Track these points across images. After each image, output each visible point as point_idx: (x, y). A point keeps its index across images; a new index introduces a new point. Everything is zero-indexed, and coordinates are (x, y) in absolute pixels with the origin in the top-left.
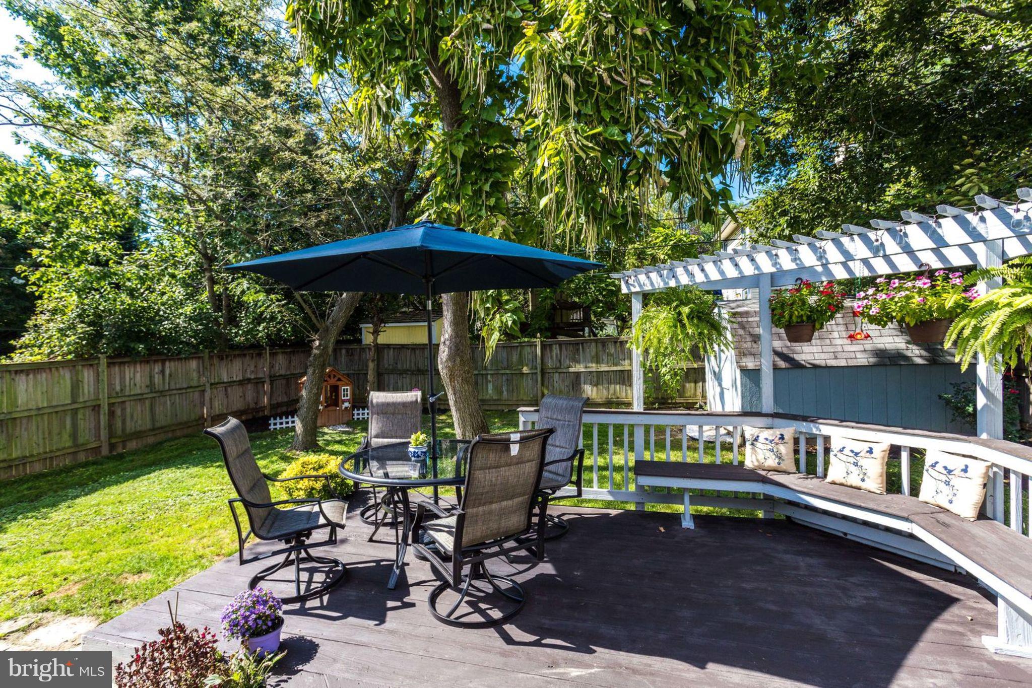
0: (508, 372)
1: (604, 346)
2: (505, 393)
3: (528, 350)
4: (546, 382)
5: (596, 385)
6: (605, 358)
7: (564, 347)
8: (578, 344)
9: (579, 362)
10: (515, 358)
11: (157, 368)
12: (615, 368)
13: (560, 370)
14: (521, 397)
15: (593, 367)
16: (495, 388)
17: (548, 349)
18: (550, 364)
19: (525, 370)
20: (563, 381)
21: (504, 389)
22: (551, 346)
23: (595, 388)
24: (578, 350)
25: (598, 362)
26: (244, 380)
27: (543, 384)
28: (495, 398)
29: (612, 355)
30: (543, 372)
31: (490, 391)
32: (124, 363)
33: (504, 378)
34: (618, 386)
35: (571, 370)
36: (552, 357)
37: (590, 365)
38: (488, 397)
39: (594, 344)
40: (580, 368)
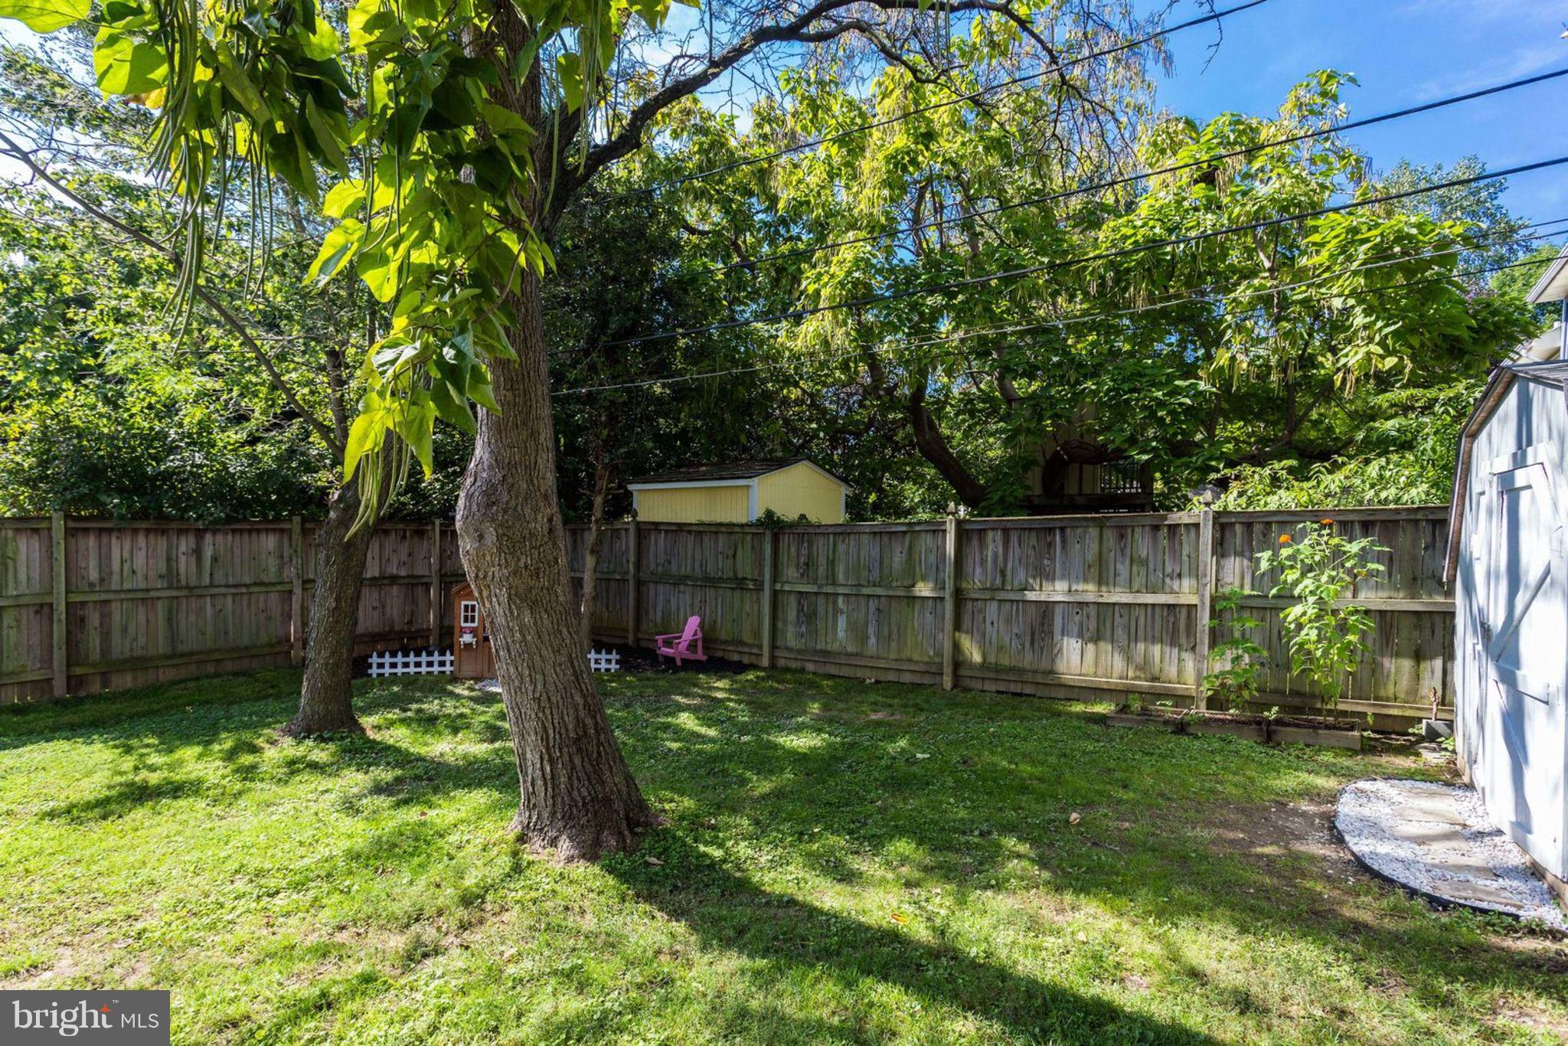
0: (879, 591)
1: (1122, 536)
2: (873, 640)
3: (927, 541)
4: (966, 622)
5: (1096, 639)
6: (1123, 569)
7: (1014, 538)
8: (1051, 530)
9: (1051, 577)
10: (898, 559)
11: (185, 544)
12: (1150, 599)
13: (1002, 595)
14: (907, 653)
15: (1089, 591)
16: (852, 627)
17: (975, 542)
18: (977, 579)
19: (924, 589)
20: (1009, 621)
21: (871, 631)
22: (982, 532)
23: (1091, 647)
24: (1050, 545)
25: (1102, 580)
26: (382, 577)
27: (957, 626)
28: (850, 649)
29: (1144, 563)
30: (959, 598)
31: (841, 634)
32: (109, 531)
33: (873, 605)
34: (1156, 649)
35: (1031, 596)
36: (983, 562)
37: (1081, 587)
38: (835, 647)
39: (1093, 532)
40: (1057, 591)
